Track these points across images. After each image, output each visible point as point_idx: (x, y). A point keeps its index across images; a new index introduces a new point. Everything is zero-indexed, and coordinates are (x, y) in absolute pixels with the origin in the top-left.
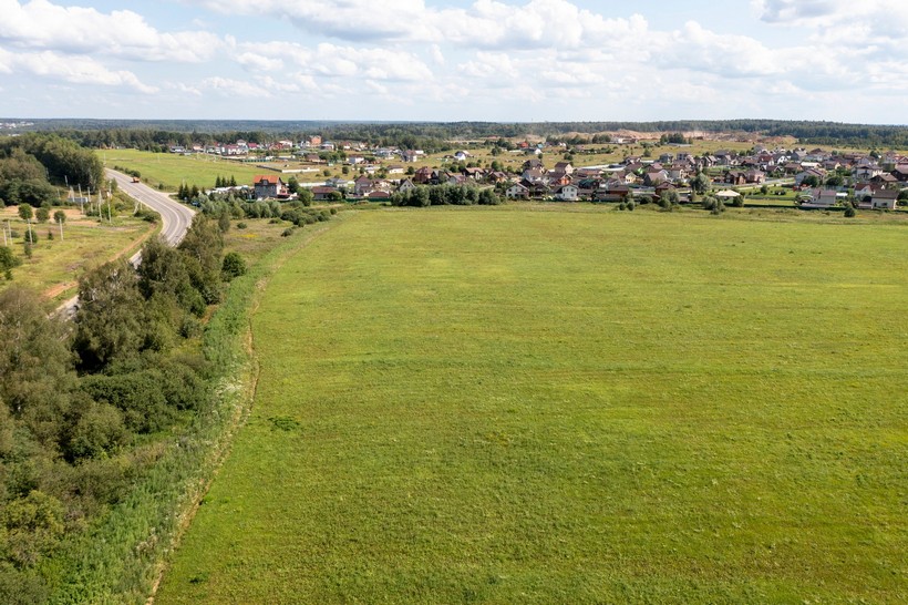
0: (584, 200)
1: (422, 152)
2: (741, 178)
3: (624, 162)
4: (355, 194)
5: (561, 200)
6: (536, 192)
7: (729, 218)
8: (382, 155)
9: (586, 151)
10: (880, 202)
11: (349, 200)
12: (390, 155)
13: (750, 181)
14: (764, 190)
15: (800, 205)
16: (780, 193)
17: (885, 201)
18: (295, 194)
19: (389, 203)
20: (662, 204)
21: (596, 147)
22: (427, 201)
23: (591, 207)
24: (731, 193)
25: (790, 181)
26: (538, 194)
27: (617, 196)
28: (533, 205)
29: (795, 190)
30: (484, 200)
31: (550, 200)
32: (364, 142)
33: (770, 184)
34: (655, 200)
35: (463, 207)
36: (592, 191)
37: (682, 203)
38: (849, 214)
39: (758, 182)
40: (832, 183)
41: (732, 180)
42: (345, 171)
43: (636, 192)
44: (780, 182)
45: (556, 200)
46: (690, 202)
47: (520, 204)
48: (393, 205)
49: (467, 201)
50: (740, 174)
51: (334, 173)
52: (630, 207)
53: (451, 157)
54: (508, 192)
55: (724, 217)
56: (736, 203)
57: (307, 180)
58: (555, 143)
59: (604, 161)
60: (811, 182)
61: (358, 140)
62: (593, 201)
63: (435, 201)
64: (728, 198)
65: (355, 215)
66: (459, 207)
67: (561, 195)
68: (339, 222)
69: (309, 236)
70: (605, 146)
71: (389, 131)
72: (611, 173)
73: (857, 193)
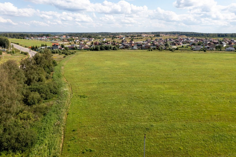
0: (139, 49)
1: (94, 39)
2: (177, 44)
3: (147, 41)
4: (79, 48)
5: (133, 49)
6: (127, 47)
7: (176, 52)
8: (83, 40)
9: (136, 39)
10: (211, 48)
11: (78, 50)
12: (86, 40)
13: (179, 44)
14: (183, 46)
15: (192, 49)
16: (187, 47)
17: (212, 48)
18: (63, 48)
19: (89, 50)
20: (159, 49)
21: (138, 37)
22: (99, 49)
23: (141, 50)
24: (175, 47)
25: (189, 44)
26: (127, 48)
27: (148, 48)
28: (126, 50)
29: (190, 46)
30: (114, 49)
31: (130, 49)
32: (77, 37)
33: (184, 45)
34: (157, 49)
35: (109, 51)
36: (140, 47)
37: (164, 49)
38: (205, 51)
39: (181, 45)
40: (199, 45)
41: (175, 44)
42: (75, 43)
43: (152, 47)
44: (186, 45)
45: (132, 49)
46: (165, 49)
47: (123, 50)
48: (91, 50)
49: (110, 49)
50: (176, 43)
51: (72, 44)
52: (151, 50)
53: (102, 40)
54: (119, 47)
55: (175, 52)
56: (177, 49)
57: (66, 45)
58: (128, 37)
59: (141, 41)
60: (194, 44)
61: (76, 36)
62: (142, 49)
63: (101, 49)
64: (175, 48)
65: (81, 53)
66: (108, 51)
67: (133, 48)
68: (78, 54)
69: (70, 57)
70: (141, 37)
71: (83, 34)
72: (144, 43)
73: (205, 47)
